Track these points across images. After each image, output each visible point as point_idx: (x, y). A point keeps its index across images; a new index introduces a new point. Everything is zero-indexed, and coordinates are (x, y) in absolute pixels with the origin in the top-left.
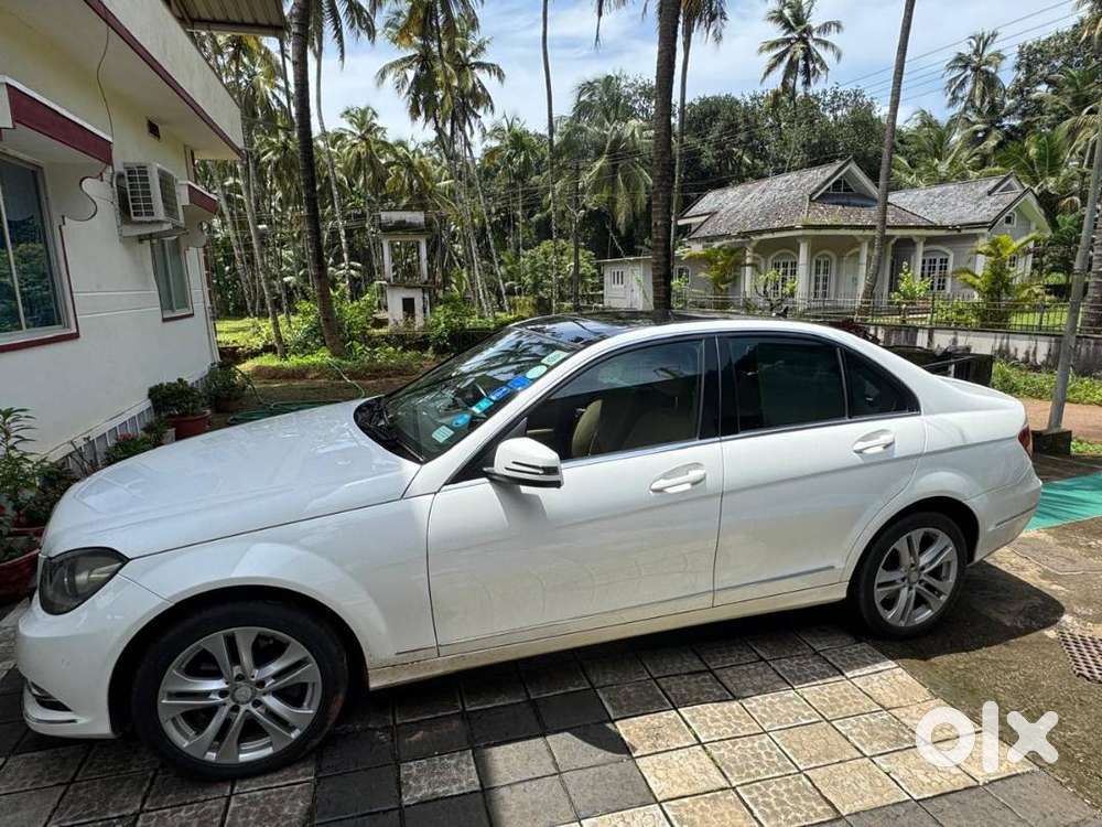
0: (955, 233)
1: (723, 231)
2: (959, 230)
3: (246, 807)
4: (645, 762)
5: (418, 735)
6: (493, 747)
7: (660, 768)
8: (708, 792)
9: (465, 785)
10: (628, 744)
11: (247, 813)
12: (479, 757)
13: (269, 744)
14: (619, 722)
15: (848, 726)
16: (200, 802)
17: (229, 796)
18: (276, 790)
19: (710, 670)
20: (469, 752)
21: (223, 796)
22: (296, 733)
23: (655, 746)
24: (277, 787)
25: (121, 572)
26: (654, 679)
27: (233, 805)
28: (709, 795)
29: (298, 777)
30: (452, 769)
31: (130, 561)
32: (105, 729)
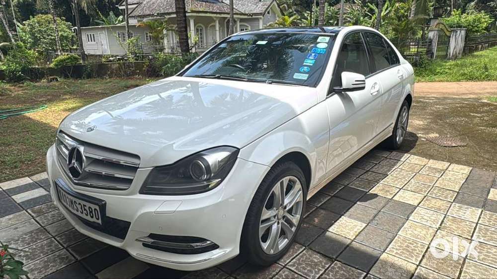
0: (250, 17)
1: (148, 12)
2: (252, 16)
3: (299, 267)
4: (396, 198)
5: (316, 220)
6: (347, 213)
7: (402, 198)
8: (423, 199)
9: (361, 226)
10: (384, 196)
11: (303, 268)
12: (349, 217)
13: (284, 238)
14: (370, 192)
15: (423, 172)
16: (276, 274)
17: (284, 267)
18: (298, 257)
19: (369, 171)
20: (343, 217)
21: (282, 268)
22: (294, 229)
23: (391, 194)
24: (297, 256)
25: (239, 156)
26: (359, 177)
27: (293, 269)
28: (425, 199)
29: (298, 250)
30: (347, 224)
31: (241, 150)
32: (237, 252)
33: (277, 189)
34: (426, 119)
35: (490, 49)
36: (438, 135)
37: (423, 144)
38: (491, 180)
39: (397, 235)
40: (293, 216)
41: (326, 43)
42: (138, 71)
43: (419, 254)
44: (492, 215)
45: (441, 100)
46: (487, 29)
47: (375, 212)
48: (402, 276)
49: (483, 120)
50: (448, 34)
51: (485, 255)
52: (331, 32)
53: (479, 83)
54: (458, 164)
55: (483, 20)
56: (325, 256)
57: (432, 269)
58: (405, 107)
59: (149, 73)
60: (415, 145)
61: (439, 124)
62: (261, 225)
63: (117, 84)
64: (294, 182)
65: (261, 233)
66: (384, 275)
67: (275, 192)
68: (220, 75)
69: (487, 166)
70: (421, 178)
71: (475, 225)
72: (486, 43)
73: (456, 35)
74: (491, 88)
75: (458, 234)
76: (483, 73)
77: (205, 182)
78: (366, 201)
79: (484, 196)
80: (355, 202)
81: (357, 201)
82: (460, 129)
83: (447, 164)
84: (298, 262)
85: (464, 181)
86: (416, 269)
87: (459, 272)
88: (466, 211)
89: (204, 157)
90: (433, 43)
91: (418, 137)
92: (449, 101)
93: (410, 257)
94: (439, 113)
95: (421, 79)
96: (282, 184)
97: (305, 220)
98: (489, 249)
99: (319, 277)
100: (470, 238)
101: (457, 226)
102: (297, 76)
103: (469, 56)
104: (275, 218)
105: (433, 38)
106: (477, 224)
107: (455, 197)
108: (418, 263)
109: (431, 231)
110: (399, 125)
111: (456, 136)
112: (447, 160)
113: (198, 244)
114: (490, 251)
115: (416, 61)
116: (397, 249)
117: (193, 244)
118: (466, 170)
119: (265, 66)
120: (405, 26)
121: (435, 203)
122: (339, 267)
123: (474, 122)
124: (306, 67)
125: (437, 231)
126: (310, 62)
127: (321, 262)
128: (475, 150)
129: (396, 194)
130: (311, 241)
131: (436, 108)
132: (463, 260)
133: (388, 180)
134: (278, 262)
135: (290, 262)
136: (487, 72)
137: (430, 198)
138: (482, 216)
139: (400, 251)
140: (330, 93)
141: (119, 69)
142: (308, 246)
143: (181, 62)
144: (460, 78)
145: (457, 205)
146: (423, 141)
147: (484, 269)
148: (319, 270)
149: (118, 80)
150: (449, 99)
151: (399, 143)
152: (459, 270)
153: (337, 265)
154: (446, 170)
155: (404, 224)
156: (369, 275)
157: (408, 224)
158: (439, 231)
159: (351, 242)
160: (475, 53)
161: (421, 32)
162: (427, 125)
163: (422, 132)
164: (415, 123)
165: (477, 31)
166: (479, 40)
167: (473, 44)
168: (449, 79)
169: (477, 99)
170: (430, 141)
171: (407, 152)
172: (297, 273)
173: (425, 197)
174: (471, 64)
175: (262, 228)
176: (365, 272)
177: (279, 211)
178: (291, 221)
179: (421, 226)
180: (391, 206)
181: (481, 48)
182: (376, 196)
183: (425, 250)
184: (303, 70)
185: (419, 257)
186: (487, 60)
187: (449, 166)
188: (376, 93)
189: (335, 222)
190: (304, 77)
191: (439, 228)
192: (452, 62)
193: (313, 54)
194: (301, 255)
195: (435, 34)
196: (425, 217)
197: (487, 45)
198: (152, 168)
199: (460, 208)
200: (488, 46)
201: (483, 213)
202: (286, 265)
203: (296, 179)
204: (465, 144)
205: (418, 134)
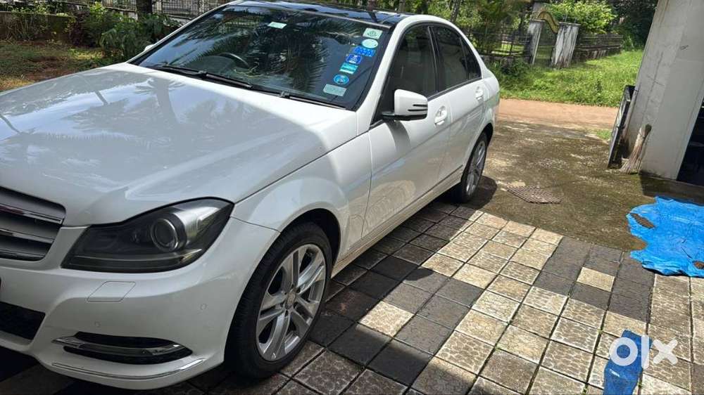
3: (314, 378)
4: (457, 277)
5: (343, 306)
6: (388, 296)
7: (466, 277)
8: (494, 279)
9: (405, 316)
10: (441, 273)
11: (320, 380)
12: (390, 303)
13: (294, 336)
14: (423, 265)
15: (499, 239)
16: (278, 391)
17: (291, 379)
18: (313, 363)
19: (423, 234)
20: (381, 302)
21: (288, 381)
22: (309, 321)
23: (451, 270)
24: (311, 361)
25: (232, 215)
26: (408, 243)
27: (304, 381)
28: (496, 280)
29: (314, 352)
30: (387, 313)
31: (236, 205)
32: (220, 359)
33: (287, 263)
34: (510, 158)
35: (608, 57)
36: (524, 184)
37: (503, 196)
38: (584, 254)
39: (453, 331)
40: (309, 302)
41: (376, 40)
42: (55, 33)
43: (481, 359)
44: (579, 305)
45: (536, 129)
46: (607, 28)
47: (427, 296)
48: (455, 390)
49: (586, 165)
50: (554, 28)
51: (564, 361)
52: (385, 23)
53: (588, 107)
54: (546, 230)
55: (603, 15)
56: (351, 361)
57: (496, 381)
58: (483, 142)
59: (75, 39)
60: (491, 198)
61: (528, 167)
62: (261, 317)
63: (13, 52)
64: (314, 253)
65: (259, 331)
66: (432, 389)
67: (285, 268)
68: (205, 72)
69: (581, 234)
70: (493, 248)
71: (556, 319)
72: (603, 48)
73: (564, 33)
74: (602, 117)
75: (533, 332)
76: (595, 94)
77: (175, 254)
78: (416, 280)
79: (573, 277)
80: (400, 280)
81: (404, 279)
82: (554, 177)
83: (530, 229)
84: (311, 370)
85: (551, 254)
86: (475, 381)
87: (528, 384)
88: (547, 298)
89: (176, 214)
90: (533, 41)
91: (496, 185)
92: (546, 132)
93: (468, 364)
94: (529, 150)
95: (511, 94)
96: (296, 256)
97: (328, 306)
98: (570, 352)
99: (341, 393)
100: (548, 337)
101: (533, 320)
102: (329, 89)
103: (579, 65)
104: (282, 307)
105: (534, 34)
106: (559, 316)
107: (534, 279)
108: (477, 373)
109: (500, 327)
110: (472, 168)
111: (549, 187)
112: (531, 223)
113: (159, 349)
114: (570, 355)
115: (508, 65)
116: (452, 352)
117: (151, 350)
118: (555, 238)
119: (283, 58)
120: (496, 10)
121: (509, 285)
122: (370, 378)
123: (574, 168)
124: (343, 77)
125: (507, 327)
126: (349, 69)
127: (345, 370)
128: (571, 210)
129: (458, 270)
130: (334, 338)
131: (527, 141)
132: (535, 368)
133: (448, 249)
134: (282, 371)
135: (300, 371)
136: (600, 92)
137: (503, 278)
138: (567, 307)
139: (456, 354)
140: (376, 121)
141: (19, 24)
142: (328, 346)
143: (136, 29)
144: (565, 98)
145: (538, 289)
146: (503, 191)
147: (559, 380)
148: (342, 383)
149: (15, 45)
150: (546, 129)
151: (469, 194)
152: (529, 381)
153: (368, 375)
154: (528, 238)
155: (464, 315)
156: (411, 390)
157: (469, 316)
158: (510, 326)
159: (391, 341)
160: (589, 62)
161: (519, 20)
162: (511, 168)
163: (503, 179)
164: (496, 163)
165: (593, 30)
166: (595, 43)
167: (587, 48)
168: (549, 98)
169: (583, 132)
170: (512, 192)
171: (479, 207)
172: (310, 389)
173: (497, 276)
174: (581, 79)
175: (262, 321)
176: (406, 385)
177: (288, 296)
178: (305, 309)
179: (486, 319)
180: (449, 288)
181: (597, 56)
182: (430, 271)
183: (489, 353)
184: (338, 81)
185: (479, 364)
186: (601, 74)
187: (533, 232)
188: (443, 122)
189: (371, 309)
190: (340, 92)
191: (511, 322)
192: (556, 73)
193: (356, 56)
194: (316, 360)
195: (537, 28)
196: (495, 306)
197: (605, 51)
198: (86, 227)
199: (541, 293)
200: (606, 53)
201: (569, 302)
202: (293, 376)
203: (317, 247)
204: (558, 201)
205: (498, 180)
